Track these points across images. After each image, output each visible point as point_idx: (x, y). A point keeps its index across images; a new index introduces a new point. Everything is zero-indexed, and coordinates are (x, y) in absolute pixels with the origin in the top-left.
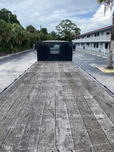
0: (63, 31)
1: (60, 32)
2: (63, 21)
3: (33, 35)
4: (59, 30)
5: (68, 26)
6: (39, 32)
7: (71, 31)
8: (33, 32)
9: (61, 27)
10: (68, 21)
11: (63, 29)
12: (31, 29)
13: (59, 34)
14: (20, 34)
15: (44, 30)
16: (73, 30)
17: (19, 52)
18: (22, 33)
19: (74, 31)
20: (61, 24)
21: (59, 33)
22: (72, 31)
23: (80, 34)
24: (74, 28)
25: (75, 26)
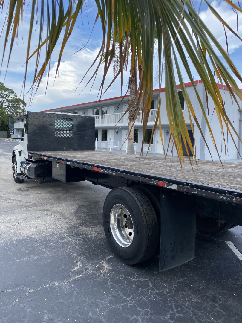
22: (6, 104)
24: (10, 99)
25: (13, 94)
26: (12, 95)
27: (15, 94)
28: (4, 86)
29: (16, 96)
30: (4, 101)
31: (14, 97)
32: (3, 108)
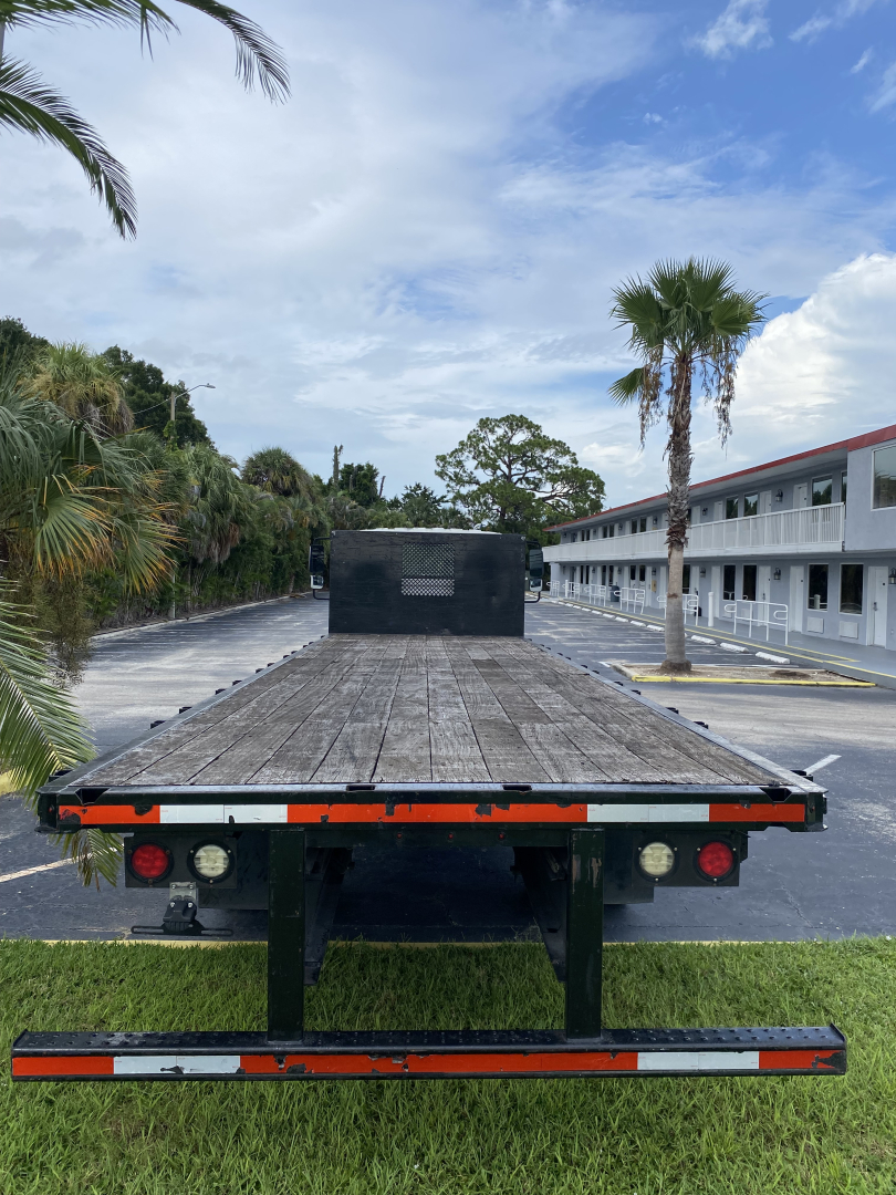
0: (485, 489)
1: (464, 490)
2: (484, 423)
3: (288, 512)
4: (458, 480)
5: (521, 454)
6: (326, 490)
7: (537, 486)
8: (287, 493)
9: (470, 464)
10: (517, 422)
11: (484, 476)
12: (275, 469)
13: (462, 508)
14: (221, 507)
15: (359, 481)
16: (553, 479)
17: (201, 610)
18: (234, 497)
19: (560, 488)
20: (473, 441)
21: (458, 496)
22: (547, 488)
23: (596, 505)
24: (558, 471)
25: (568, 457)
26: (564, 461)
27: (574, 454)
28: (542, 434)
29: (575, 461)
30: (540, 480)
31: (570, 464)
32: (534, 501)
